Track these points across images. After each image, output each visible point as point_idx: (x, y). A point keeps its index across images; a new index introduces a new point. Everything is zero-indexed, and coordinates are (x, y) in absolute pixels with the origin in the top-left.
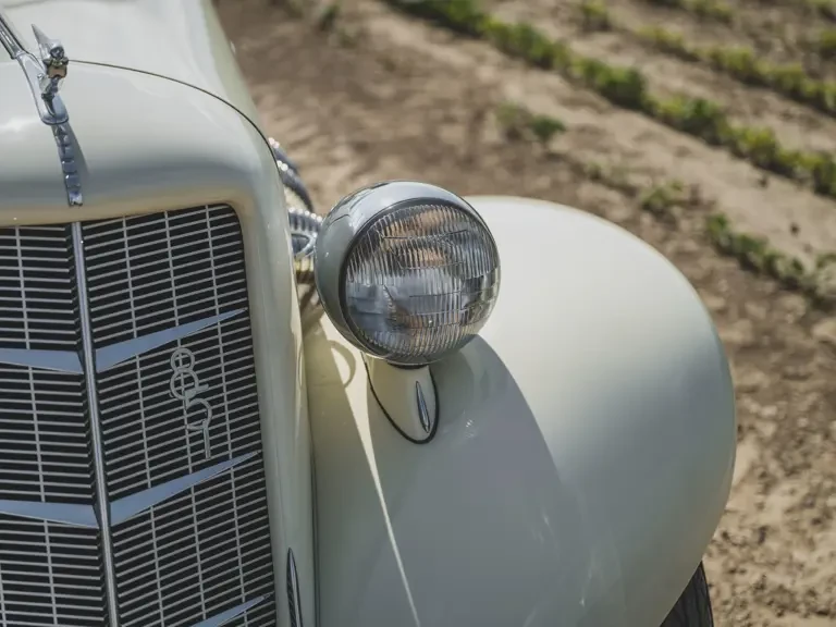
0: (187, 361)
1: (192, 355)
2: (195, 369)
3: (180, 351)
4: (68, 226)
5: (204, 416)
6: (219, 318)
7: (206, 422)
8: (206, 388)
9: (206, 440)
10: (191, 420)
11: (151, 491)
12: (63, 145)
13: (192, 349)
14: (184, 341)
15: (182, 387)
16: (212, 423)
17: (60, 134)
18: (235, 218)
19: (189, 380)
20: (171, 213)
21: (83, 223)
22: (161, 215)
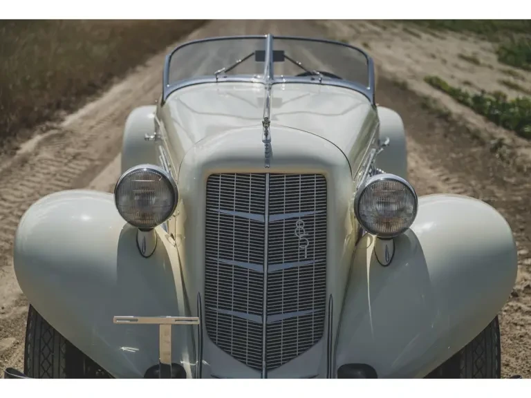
0: (302, 224)
1: (304, 223)
2: (305, 227)
3: (300, 221)
4: (265, 174)
5: (306, 244)
6: (315, 212)
7: (306, 246)
8: (308, 235)
9: (306, 252)
10: (301, 244)
11: (284, 264)
12: (267, 149)
13: (304, 221)
14: (301, 218)
15: (299, 233)
16: (309, 247)
17: (267, 145)
18: (325, 180)
19: (302, 231)
20: (302, 175)
21: (270, 174)
22: (298, 176)
